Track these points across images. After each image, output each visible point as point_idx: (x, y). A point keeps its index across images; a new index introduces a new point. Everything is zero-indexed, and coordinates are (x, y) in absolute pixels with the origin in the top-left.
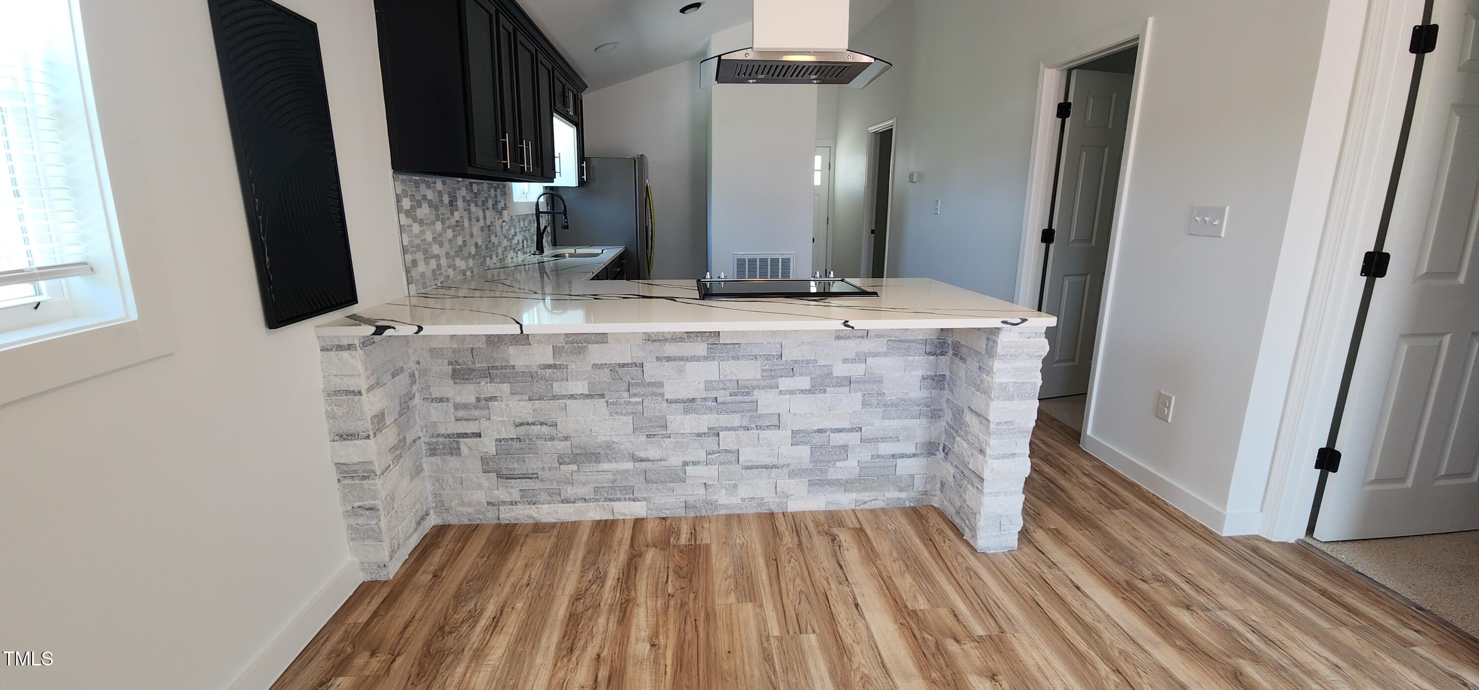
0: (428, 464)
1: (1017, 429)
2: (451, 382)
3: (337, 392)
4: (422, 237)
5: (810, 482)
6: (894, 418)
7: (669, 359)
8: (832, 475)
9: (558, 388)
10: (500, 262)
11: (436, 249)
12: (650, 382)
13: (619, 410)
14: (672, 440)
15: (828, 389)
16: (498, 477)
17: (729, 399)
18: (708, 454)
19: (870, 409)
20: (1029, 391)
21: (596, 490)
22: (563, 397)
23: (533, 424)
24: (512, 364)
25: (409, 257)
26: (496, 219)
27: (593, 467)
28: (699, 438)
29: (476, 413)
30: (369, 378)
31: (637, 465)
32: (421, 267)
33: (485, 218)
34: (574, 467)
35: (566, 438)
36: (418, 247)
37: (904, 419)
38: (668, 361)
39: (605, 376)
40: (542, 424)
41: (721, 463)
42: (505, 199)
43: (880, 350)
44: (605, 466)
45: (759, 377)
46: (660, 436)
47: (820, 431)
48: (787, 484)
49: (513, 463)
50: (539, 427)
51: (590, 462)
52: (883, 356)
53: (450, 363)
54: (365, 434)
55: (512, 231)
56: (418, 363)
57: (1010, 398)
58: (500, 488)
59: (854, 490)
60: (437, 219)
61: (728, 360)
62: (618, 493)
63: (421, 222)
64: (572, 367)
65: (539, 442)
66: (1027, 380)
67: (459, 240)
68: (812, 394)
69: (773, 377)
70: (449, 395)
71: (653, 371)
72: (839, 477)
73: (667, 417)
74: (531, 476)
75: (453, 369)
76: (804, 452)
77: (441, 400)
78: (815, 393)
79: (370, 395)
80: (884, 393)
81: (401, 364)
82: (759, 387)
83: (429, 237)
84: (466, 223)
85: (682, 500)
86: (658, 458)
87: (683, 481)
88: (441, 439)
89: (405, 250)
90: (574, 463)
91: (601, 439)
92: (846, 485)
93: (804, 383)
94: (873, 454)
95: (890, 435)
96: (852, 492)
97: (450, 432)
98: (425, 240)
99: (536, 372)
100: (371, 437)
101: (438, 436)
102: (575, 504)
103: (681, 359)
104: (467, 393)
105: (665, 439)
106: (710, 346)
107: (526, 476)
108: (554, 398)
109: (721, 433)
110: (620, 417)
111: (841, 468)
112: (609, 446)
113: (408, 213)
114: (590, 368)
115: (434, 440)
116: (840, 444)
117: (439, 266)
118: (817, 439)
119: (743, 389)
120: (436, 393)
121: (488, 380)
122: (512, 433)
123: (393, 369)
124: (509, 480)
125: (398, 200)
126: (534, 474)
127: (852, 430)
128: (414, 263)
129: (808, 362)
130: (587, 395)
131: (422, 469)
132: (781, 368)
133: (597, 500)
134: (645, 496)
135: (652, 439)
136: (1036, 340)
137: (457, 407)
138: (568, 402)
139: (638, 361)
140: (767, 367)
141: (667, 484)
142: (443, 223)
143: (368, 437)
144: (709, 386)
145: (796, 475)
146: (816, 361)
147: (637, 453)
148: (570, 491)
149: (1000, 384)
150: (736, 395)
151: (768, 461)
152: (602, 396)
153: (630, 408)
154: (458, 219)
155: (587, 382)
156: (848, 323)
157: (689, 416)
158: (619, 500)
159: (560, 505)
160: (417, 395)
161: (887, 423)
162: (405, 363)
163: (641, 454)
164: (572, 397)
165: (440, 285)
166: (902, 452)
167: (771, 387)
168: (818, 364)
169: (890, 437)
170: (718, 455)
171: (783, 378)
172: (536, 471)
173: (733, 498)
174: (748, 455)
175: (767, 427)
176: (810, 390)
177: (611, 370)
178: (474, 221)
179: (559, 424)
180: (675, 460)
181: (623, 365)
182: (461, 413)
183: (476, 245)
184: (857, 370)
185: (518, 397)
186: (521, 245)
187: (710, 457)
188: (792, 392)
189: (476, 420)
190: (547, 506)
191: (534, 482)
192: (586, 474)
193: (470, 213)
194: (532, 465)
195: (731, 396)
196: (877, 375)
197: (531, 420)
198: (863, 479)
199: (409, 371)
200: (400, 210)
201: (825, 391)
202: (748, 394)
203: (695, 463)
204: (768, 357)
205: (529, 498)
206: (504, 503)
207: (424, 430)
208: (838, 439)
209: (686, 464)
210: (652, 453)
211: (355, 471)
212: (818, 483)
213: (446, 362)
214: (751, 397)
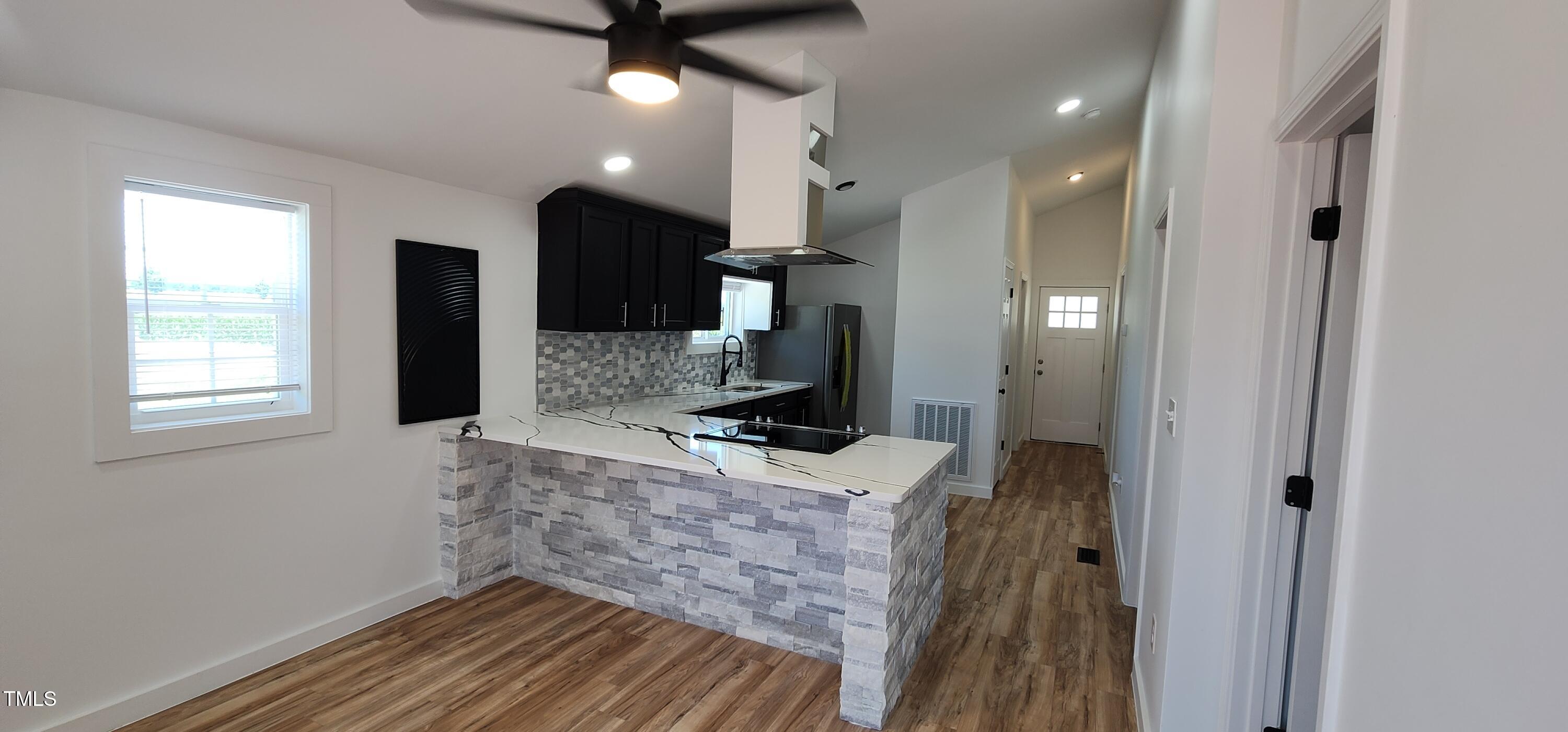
0: (516, 529)
1: (872, 600)
2: (530, 474)
3: (444, 468)
4: (562, 372)
5: (755, 614)
6: (827, 571)
7: (654, 481)
8: (773, 612)
9: (587, 490)
10: (665, 391)
11: (577, 380)
12: (641, 497)
13: (621, 515)
14: (654, 548)
15: (769, 530)
16: (549, 549)
17: (693, 522)
18: (679, 566)
19: (805, 557)
20: (879, 563)
21: (605, 576)
22: (589, 498)
23: (571, 514)
24: (563, 467)
25: (542, 386)
26: (665, 357)
27: (602, 557)
28: (673, 551)
29: (542, 499)
30: (462, 462)
31: (632, 562)
32: (557, 392)
33: (648, 357)
34: (593, 554)
35: (589, 530)
36: (556, 380)
37: (835, 573)
38: (654, 483)
39: (614, 487)
40: (577, 515)
41: (687, 577)
42: (681, 343)
43: (812, 503)
44: (612, 559)
45: (715, 508)
46: (647, 543)
47: (763, 567)
48: (734, 608)
49: (558, 541)
50: (574, 517)
51: (602, 552)
52: (815, 509)
53: (531, 461)
54: (453, 497)
55: (689, 367)
56: (516, 458)
57: (863, 566)
58: (550, 559)
59: (792, 632)
60: (584, 359)
61: (694, 490)
62: (618, 582)
63: (563, 362)
64: (596, 476)
65: (574, 529)
66: (877, 552)
67: (609, 375)
68: (756, 531)
69: (725, 510)
70: (529, 483)
71: (643, 489)
72: (779, 616)
73: (652, 528)
74: (567, 554)
75: (532, 465)
76: (749, 583)
77: (525, 486)
78: (758, 532)
79: (460, 472)
80: (817, 545)
81: (501, 457)
82: (715, 517)
83: (571, 372)
84: (621, 362)
85: (659, 601)
86: (645, 560)
87: (661, 584)
88: (522, 514)
89: (539, 381)
90: (592, 550)
91: (609, 536)
92: (784, 625)
93: (751, 520)
94: (808, 601)
95: (824, 587)
96: (790, 634)
97: (528, 509)
98: (566, 374)
99: (575, 476)
100: (456, 500)
101: (522, 511)
102: (591, 584)
103: (663, 483)
104: (538, 484)
105: (650, 546)
106: (682, 476)
107: (564, 553)
108: (584, 497)
109: (687, 550)
110: (622, 521)
111: (781, 607)
112: (615, 542)
113: (548, 357)
114: (606, 479)
115: (519, 513)
116: (779, 584)
117: (578, 393)
118: (761, 574)
119: (705, 516)
120: (522, 481)
121: (549, 476)
122: (558, 518)
123: (489, 459)
124: (555, 554)
125: (540, 348)
126: (568, 552)
127: (790, 573)
128: (549, 390)
129: (753, 503)
130: (603, 499)
131: (510, 532)
132: (732, 503)
133: (605, 585)
134: (635, 590)
135: (642, 544)
136: (881, 513)
137: (534, 492)
138: (592, 502)
139: (635, 479)
140: (722, 501)
141: (650, 584)
142: (590, 361)
143: (454, 500)
144: (680, 508)
145: (743, 603)
146: (759, 503)
147: (631, 552)
148: (589, 572)
149: (851, 550)
150: (699, 521)
151: (721, 584)
152: (612, 502)
153: (627, 516)
154: (611, 359)
155: (603, 489)
156: (721, 471)
157: (665, 531)
158: (617, 588)
159: (582, 581)
160: (514, 480)
161: (821, 574)
162: (504, 457)
163: (633, 554)
164: (595, 499)
165: (575, 406)
166: (835, 607)
167: (724, 519)
168: (761, 506)
169: (824, 589)
170: (686, 569)
171: (734, 513)
172: (570, 551)
173: (695, 611)
174: (705, 574)
175: (722, 553)
176: (755, 528)
177: (618, 483)
178: (632, 360)
179: (584, 517)
180: (657, 566)
181: (624, 480)
182: (534, 497)
183: (632, 378)
184: (793, 518)
185: (564, 492)
186: (701, 378)
187: (680, 569)
188: (741, 527)
189: (541, 504)
190: (575, 580)
191: (569, 559)
192: (598, 561)
193: (627, 354)
194: (568, 546)
195: (695, 520)
196: (809, 525)
197: (570, 511)
198: (799, 623)
199: (508, 462)
200: (540, 353)
201: (766, 532)
202: (707, 521)
203: (670, 572)
204: (723, 492)
205: (566, 570)
206: (551, 570)
207: (515, 505)
208: (779, 579)
209: (663, 571)
210: (639, 555)
211: (447, 520)
212: (761, 617)
213: (530, 459)
214: (709, 525)
